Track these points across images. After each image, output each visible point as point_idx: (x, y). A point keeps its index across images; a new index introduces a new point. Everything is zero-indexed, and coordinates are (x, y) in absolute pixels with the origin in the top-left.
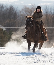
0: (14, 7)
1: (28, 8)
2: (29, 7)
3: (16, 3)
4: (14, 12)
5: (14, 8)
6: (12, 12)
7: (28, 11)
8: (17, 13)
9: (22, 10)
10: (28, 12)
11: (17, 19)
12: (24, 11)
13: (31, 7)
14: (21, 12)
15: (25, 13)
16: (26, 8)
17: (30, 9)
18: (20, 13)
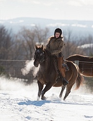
0: (6, 28)
1: (28, 31)
2: (30, 29)
3: (11, 22)
4: (6, 36)
5: (6, 30)
6: (3, 36)
7: (29, 35)
8: (11, 38)
9: (19, 33)
10: (29, 37)
11: (11, 47)
12: (21, 36)
13: (33, 30)
14: (17, 36)
15: (23, 37)
16: (25, 31)
17: (32, 32)
18: (15, 38)
